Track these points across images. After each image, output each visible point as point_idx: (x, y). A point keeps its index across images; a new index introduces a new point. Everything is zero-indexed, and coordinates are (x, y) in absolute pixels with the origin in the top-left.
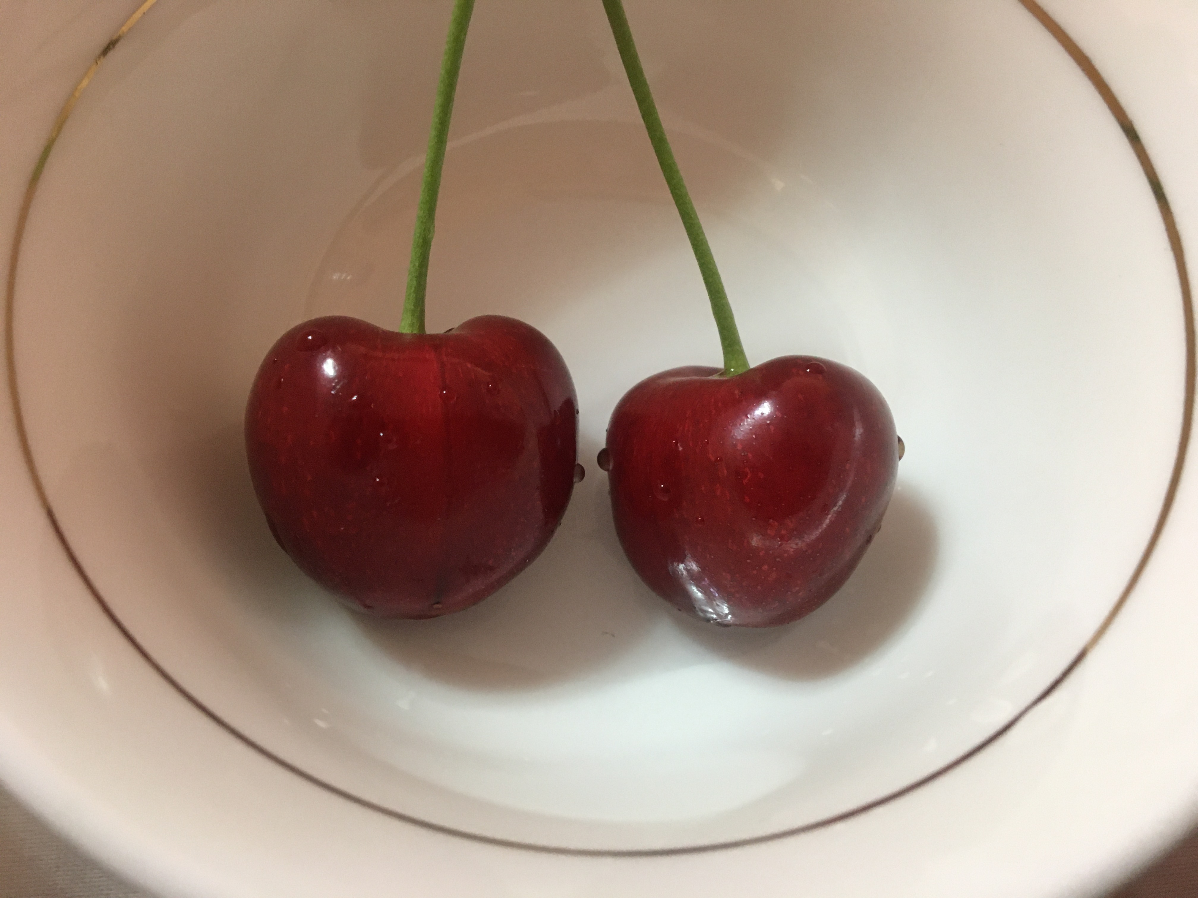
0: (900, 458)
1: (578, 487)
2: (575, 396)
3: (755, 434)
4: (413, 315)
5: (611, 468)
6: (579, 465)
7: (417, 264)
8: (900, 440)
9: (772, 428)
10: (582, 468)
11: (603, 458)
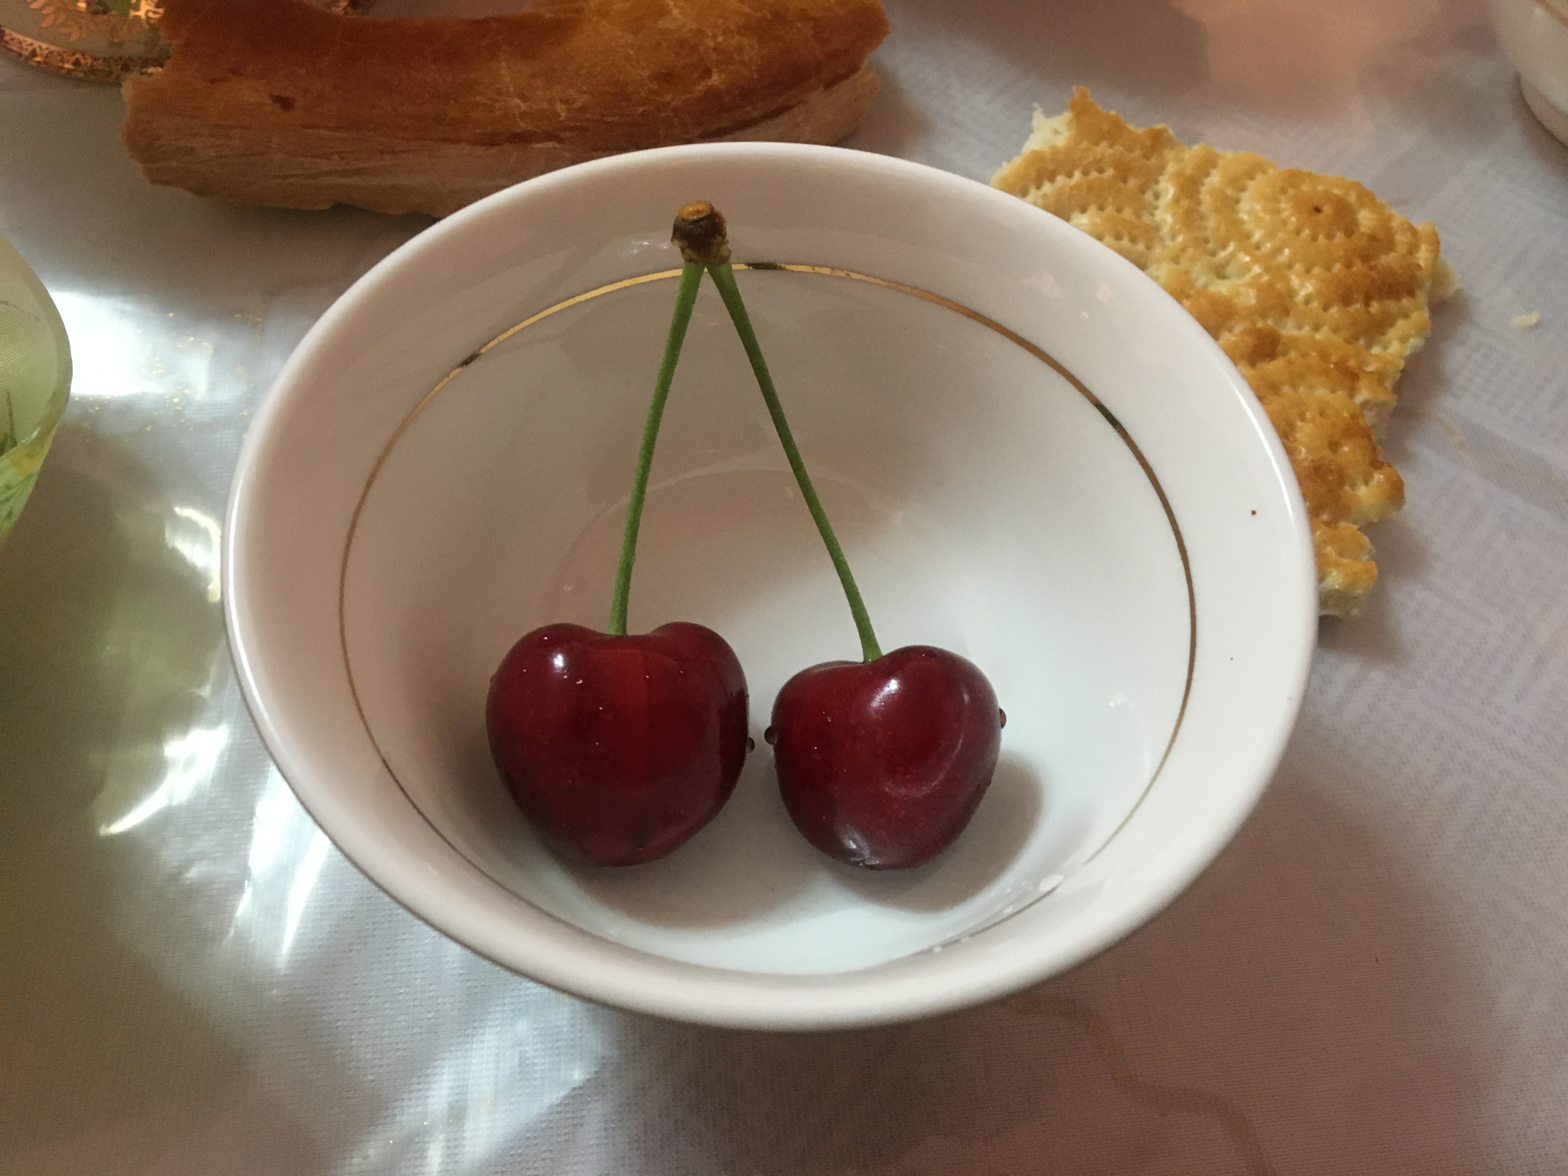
0: (1003, 726)
1: (749, 756)
2: (746, 686)
3: (884, 702)
4: (618, 622)
5: (776, 741)
6: (750, 738)
7: (622, 583)
8: (1001, 711)
9: (896, 697)
10: (753, 741)
11: (769, 733)
